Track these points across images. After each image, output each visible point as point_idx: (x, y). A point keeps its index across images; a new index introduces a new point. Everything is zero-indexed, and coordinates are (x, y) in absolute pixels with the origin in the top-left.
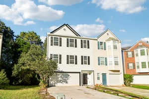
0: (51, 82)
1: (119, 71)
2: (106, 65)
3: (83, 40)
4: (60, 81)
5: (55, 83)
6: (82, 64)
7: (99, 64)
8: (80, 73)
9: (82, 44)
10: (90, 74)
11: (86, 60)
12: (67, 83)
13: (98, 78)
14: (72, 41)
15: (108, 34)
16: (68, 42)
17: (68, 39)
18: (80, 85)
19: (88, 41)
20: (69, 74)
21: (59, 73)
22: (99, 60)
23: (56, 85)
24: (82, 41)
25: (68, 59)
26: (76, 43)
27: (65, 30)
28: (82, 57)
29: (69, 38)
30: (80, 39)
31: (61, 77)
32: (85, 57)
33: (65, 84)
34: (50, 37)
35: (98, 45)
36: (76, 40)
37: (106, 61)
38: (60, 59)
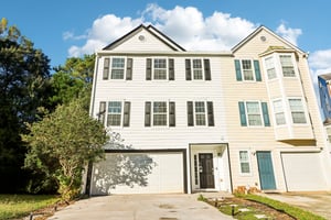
0: (98, 183)
1: (313, 142)
2: (268, 124)
3: (192, 59)
4: (123, 180)
5: (108, 186)
6: (191, 124)
7: (244, 124)
8: (184, 151)
9: (188, 69)
10: (220, 155)
11: (202, 113)
12: (144, 183)
13: (245, 168)
14: (161, 64)
15: (263, 39)
16: (149, 69)
17: (149, 61)
18: (186, 191)
19: (207, 62)
20: (151, 156)
21: (122, 155)
22: (242, 112)
23: (111, 191)
24: (188, 62)
25: (148, 113)
26: (172, 69)
27: (141, 38)
28: (190, 104)
29: (153, 58)
30: (184, 58)
31: (128, 166)
32: (200, 104)
33: (137, 189)
34: (103, 58)
35: (238, 69)
36: (172, 62)
37: (266, 113)
38: (127, 113)
